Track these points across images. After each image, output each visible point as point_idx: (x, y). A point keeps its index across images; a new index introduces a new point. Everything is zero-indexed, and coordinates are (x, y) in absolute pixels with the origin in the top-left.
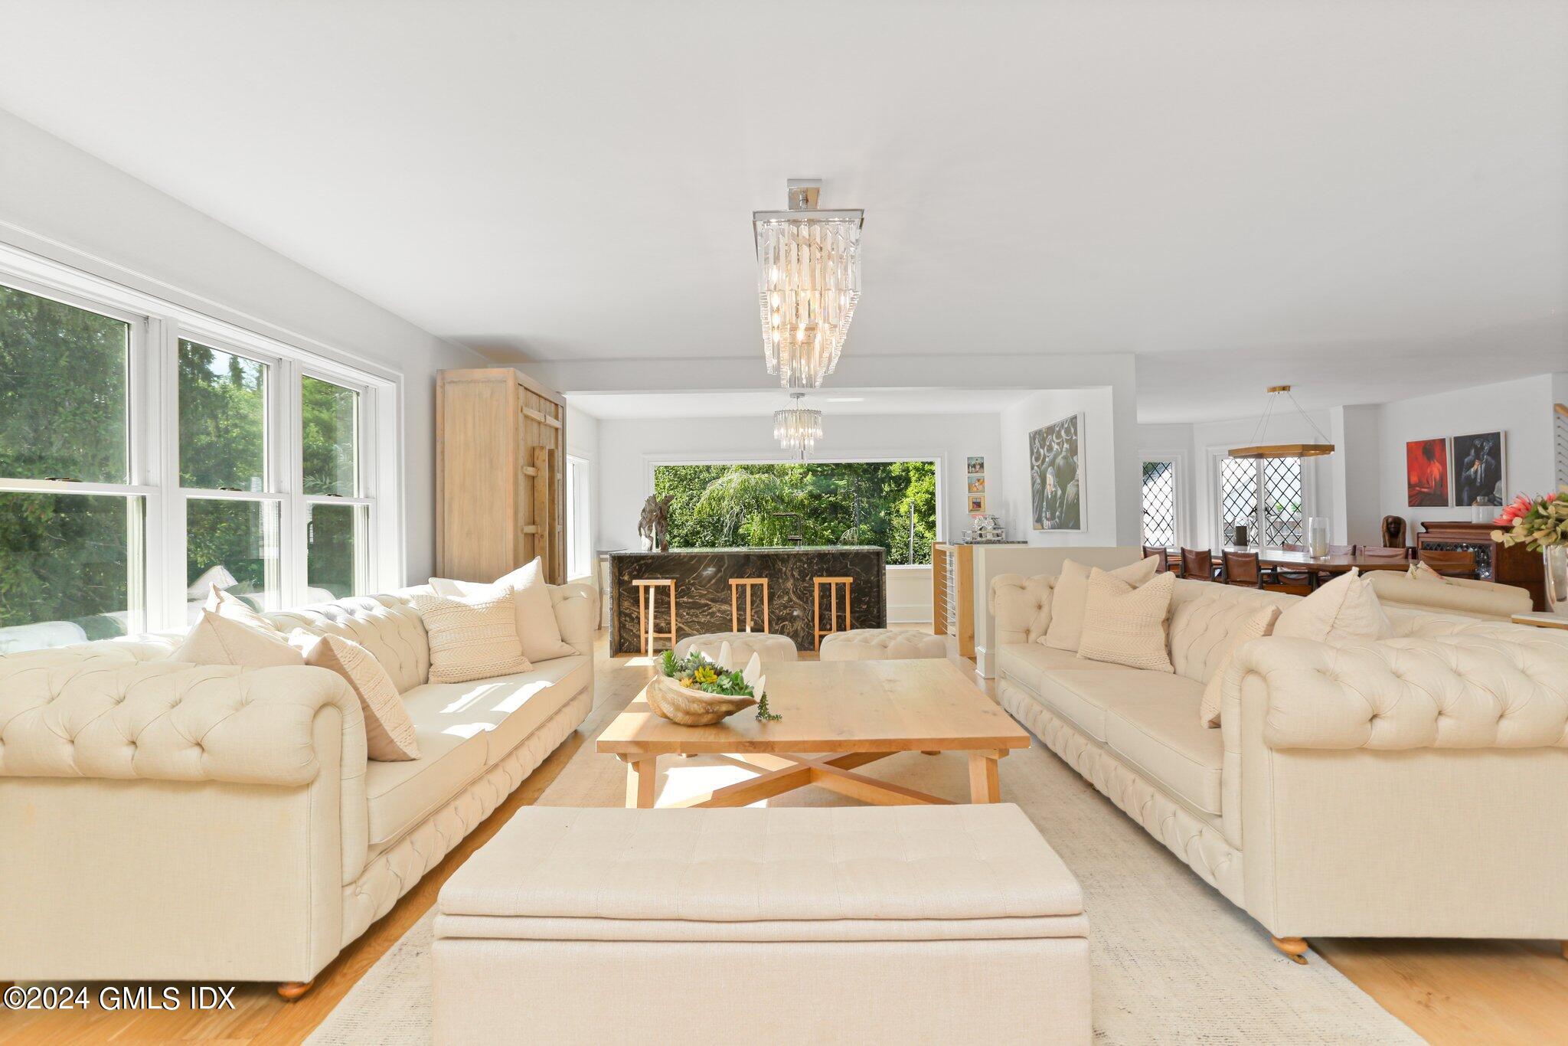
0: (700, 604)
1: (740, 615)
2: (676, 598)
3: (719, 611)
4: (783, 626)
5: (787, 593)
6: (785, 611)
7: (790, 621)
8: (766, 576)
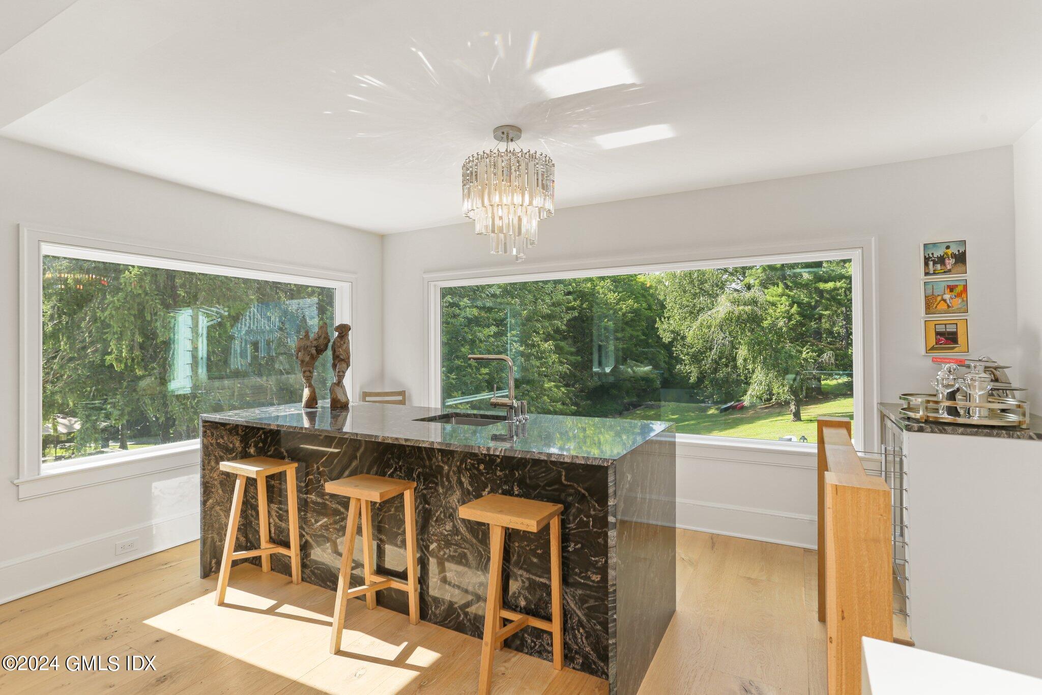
8: (418, 476)
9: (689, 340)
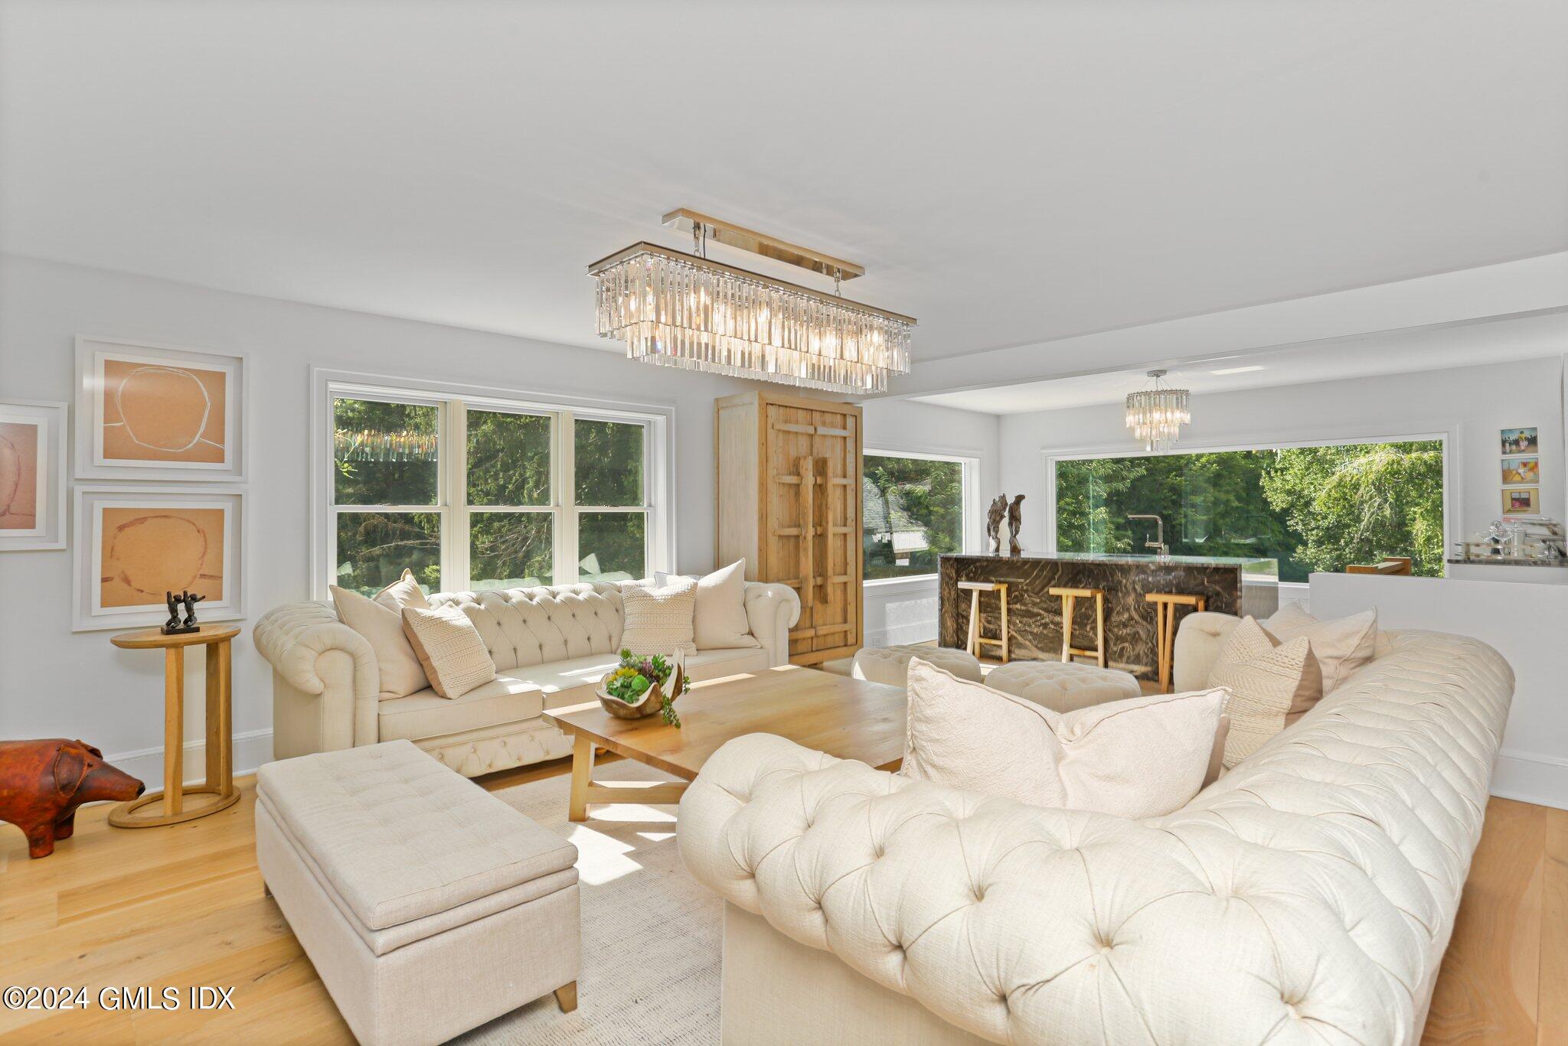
0: (1033, 612)
1: (1075, 629)
2: (1008, 603)
3: (1052, 622)
4: (1123, 649)
5: (1128, 610)
6: (1125, 631)
7: (1131, 643)
8: (1104, 588)
9: (1317, 507)
